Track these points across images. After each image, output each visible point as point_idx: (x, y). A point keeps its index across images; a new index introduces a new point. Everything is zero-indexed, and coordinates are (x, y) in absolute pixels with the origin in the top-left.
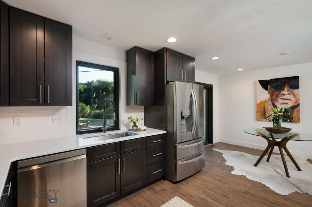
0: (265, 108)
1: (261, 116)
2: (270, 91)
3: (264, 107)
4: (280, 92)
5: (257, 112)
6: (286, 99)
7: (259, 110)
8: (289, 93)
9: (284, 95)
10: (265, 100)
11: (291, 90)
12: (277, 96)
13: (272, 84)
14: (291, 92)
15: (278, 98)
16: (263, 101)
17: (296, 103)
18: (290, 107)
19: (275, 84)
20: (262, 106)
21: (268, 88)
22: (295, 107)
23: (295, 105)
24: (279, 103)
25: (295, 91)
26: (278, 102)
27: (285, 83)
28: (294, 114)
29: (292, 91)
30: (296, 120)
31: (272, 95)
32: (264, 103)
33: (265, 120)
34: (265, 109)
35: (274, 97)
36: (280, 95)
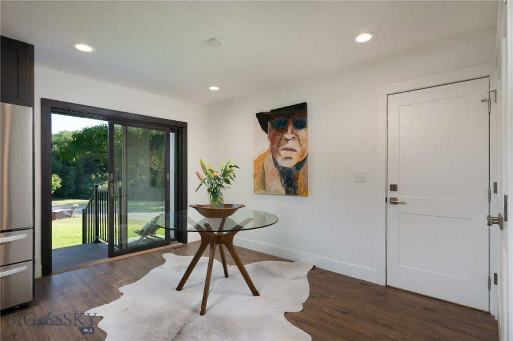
0: (265, 168)
1: (259, 184)
2: (270, 133)
3: (263, 166)
4: (282, 136)
5: (255, 177)
6: (290, 150)
7: (257, 172)
8: (293, 137)
9: (287, 140)
10: (263, 152)
11: (295, 131)
12: (279, 145)
13: (273, 119)
14: (296, 135)
15: (280, 148)
16: (262, 154)
17: (301, 156)
18: (294, 166)
19: (276, 119)
20: (260, 164)
21: (268, 129)
22: (301, 166)
23: (300, 160)
24: (281, 158)
25: (301, 133)
26: (280, 155)
27: (288, 118)
28: (299, 178)
29: (297, 132)
30: (301, 191)
31: (272, 140)
32: (263, 159)
33: (264, 192)
34: (263, 169)
35: (275, 146)
36: (283, 140)
